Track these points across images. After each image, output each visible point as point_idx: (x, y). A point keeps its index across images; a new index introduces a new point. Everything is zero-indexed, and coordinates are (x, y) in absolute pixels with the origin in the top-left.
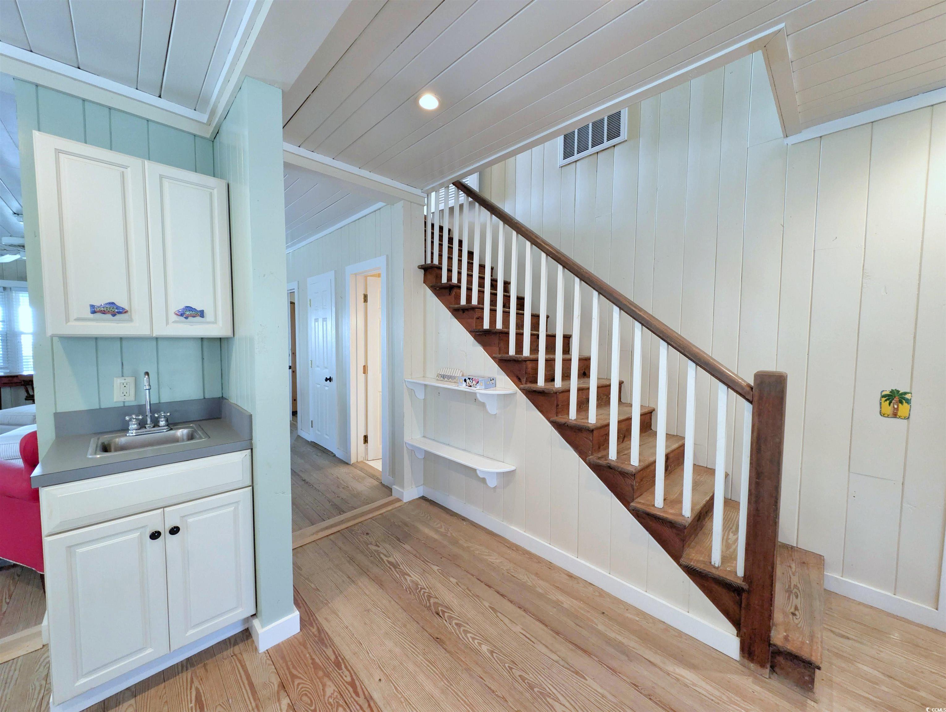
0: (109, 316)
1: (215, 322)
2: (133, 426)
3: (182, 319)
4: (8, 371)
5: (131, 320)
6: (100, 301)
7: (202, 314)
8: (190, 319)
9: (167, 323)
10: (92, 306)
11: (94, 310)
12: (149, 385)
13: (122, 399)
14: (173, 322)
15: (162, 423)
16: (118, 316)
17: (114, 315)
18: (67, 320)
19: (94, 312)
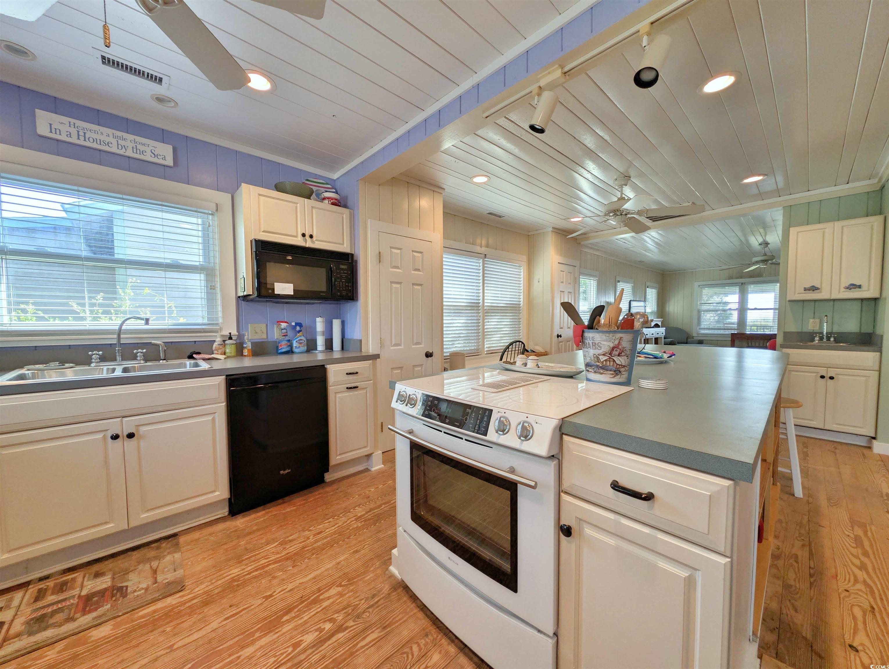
0: (811, 291)
1: (869, 290)
2: (817, 339)
3: (848, 290)
4: (739, 331)
5: (821, 292)
6: (808, 286)
7: (860, 287)
8: (852, 290)
9: (839, 292)
10: (805, 288)
11: (805, 289)
12: (827, 321)
13: (812, 328)
14: (843, 292)
15: (832, 339)
16: (816, 291)
17: (813, 291)
18: (795, 294)
19: (805, 290)
